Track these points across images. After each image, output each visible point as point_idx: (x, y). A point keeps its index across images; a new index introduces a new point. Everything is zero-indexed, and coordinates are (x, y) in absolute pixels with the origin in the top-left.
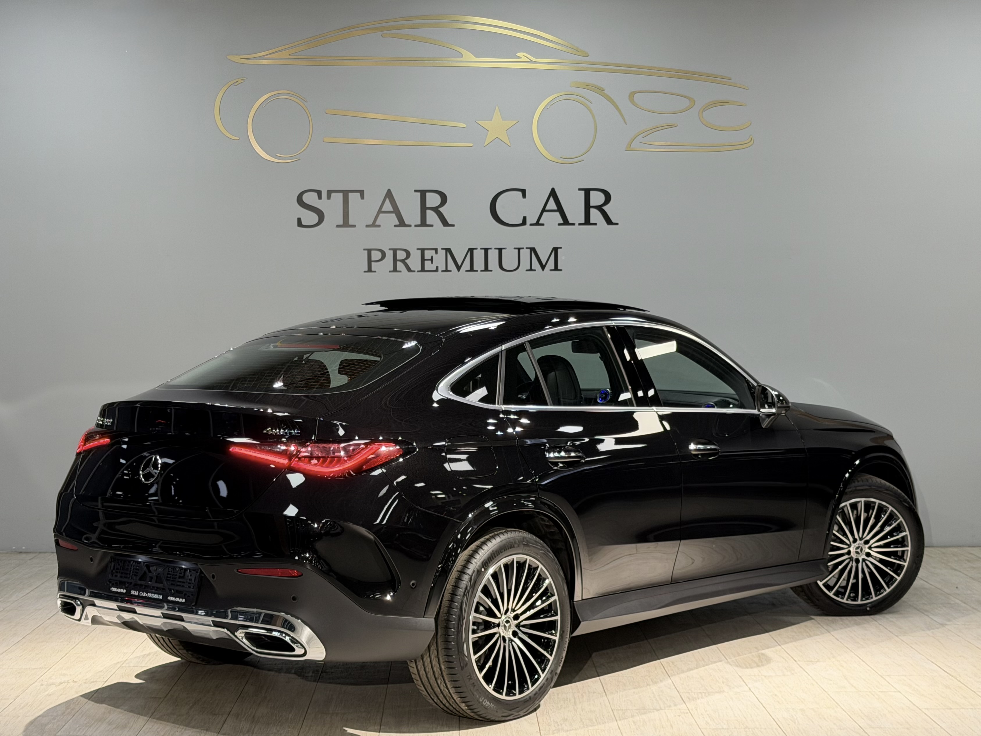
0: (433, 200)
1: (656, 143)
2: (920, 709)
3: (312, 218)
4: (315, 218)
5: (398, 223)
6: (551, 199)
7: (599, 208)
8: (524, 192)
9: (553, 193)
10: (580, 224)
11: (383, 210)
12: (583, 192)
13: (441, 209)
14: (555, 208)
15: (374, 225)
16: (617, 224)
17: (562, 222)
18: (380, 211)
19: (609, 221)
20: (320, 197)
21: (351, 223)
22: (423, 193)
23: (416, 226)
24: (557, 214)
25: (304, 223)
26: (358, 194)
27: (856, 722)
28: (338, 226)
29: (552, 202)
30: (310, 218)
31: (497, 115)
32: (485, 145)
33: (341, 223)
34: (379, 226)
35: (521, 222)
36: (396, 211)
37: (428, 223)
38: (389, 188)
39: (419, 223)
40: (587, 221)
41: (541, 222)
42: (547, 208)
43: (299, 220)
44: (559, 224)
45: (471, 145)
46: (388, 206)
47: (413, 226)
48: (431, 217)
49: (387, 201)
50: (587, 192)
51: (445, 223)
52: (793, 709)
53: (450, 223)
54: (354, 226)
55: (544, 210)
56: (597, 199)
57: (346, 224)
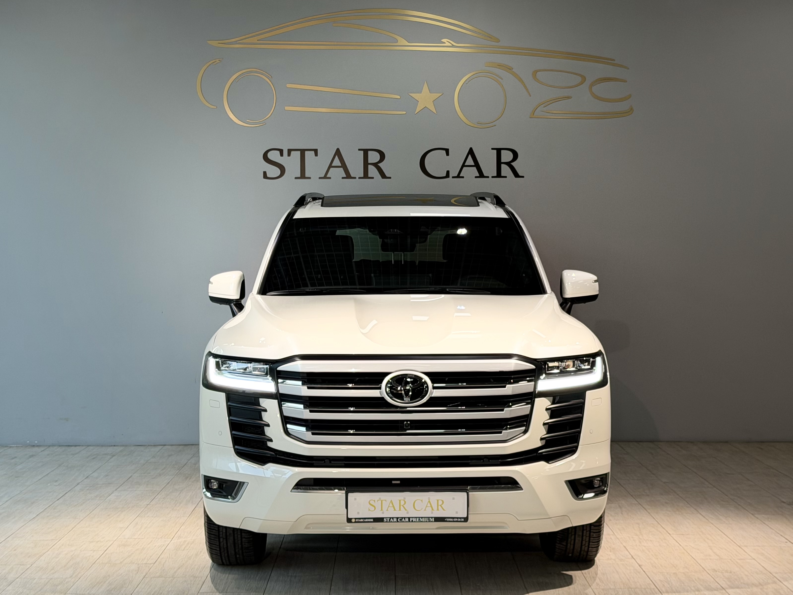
0: (374, 157)
1: (555, 112)
2: (771, 573)
3: (276, 171)
4: (278, 172)
5: (345, 176)
6: (470, 156)
7: (509, 164)
8: (447, 151)
9: (471, 152)
10: (493, 177)
11: (333, 165)
12: (495, 151)
13: (379, 165)
14: (473, 164)
15: (325, 177)
16: (523, 177)
17: (478, 175)
18: (330, 166)
19: (516, 175)
20: (282, 155)
21: (306, 176)
22: (366, 152)
23: (359, 178)
24: (475, 168)
25: (268, 176)
26: (313, 152)
27: (718, 583)
28: (296, 178)
29: (470, 159)
30: (274, 171)
31: (425, 88)
32: (416, 113)
33: (299, 176)
34: (330, 178)
35: (445, 175)
36: (344, 166)
37: (369, 176)
38: (338, 148)
39: (363, 176)
40: (499, 175)
41: (461, 175)
42: (466, 164)
43: (265, 173)
44: (476, 177)
45: (405, 113)
46: (337, 162)
47: (357, 178)
48: (372, 171)
49: (337, 157)
50: (499, 151)
51: (383, 176)
52: (667, 573)
53: (387, 176)
54: (310, 178)
55: (463, 166)
56: (507, 156)
57: (303, 176)
